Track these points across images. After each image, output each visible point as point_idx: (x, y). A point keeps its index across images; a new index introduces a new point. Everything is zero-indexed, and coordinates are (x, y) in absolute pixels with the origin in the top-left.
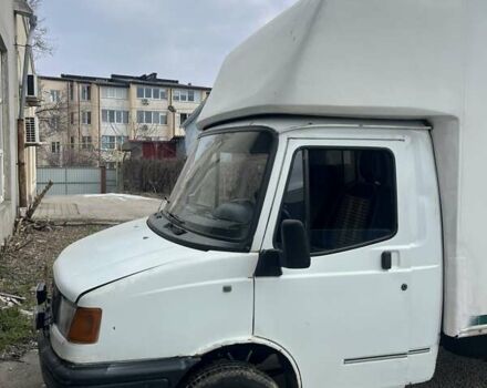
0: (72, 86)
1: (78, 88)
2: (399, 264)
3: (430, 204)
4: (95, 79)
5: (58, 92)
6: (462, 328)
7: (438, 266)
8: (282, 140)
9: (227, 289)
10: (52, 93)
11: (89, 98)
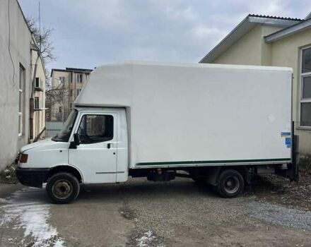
0: (72, 74)
1: (75, 76)
2: (113, 147)
3: (125, 131)
4: (85, 70)
5: (64, 78)
6: (133, 166)
7: (126, 148)
8: (79, 113)
9: (61, 151)
10: (60, 78)
11: (81, 81)
